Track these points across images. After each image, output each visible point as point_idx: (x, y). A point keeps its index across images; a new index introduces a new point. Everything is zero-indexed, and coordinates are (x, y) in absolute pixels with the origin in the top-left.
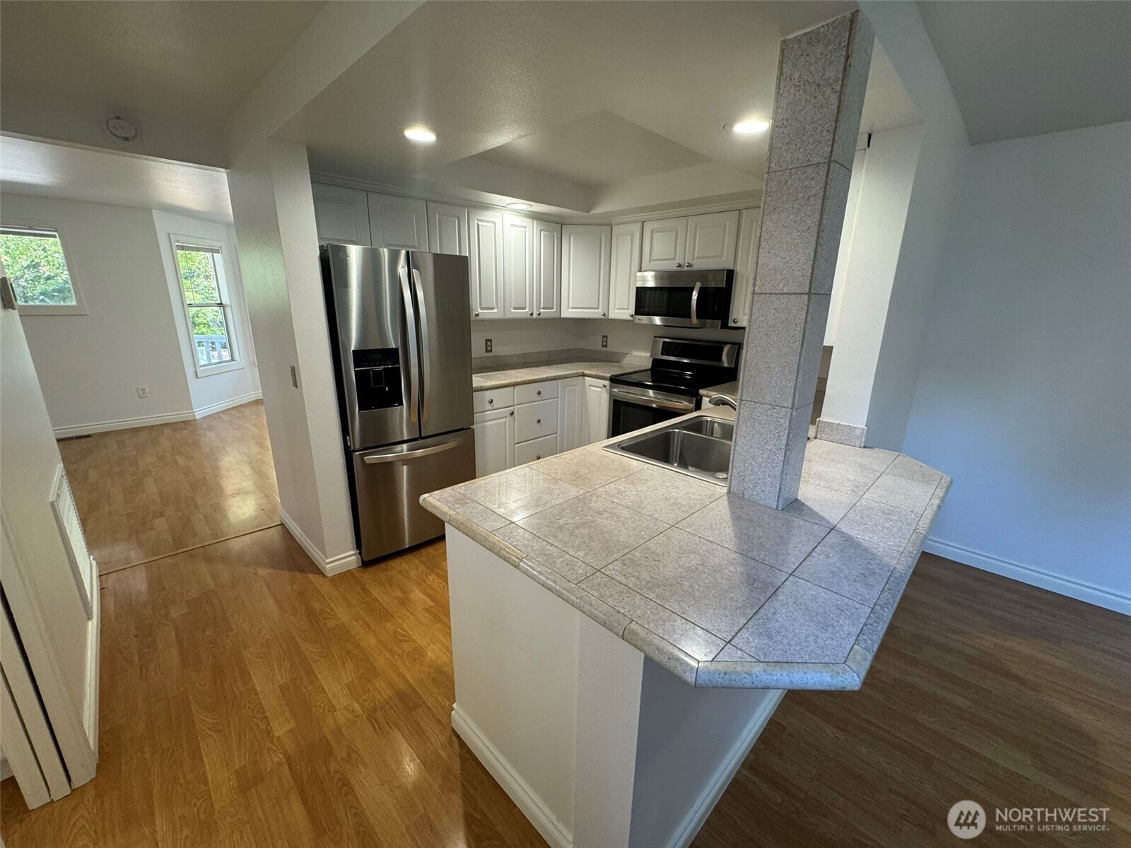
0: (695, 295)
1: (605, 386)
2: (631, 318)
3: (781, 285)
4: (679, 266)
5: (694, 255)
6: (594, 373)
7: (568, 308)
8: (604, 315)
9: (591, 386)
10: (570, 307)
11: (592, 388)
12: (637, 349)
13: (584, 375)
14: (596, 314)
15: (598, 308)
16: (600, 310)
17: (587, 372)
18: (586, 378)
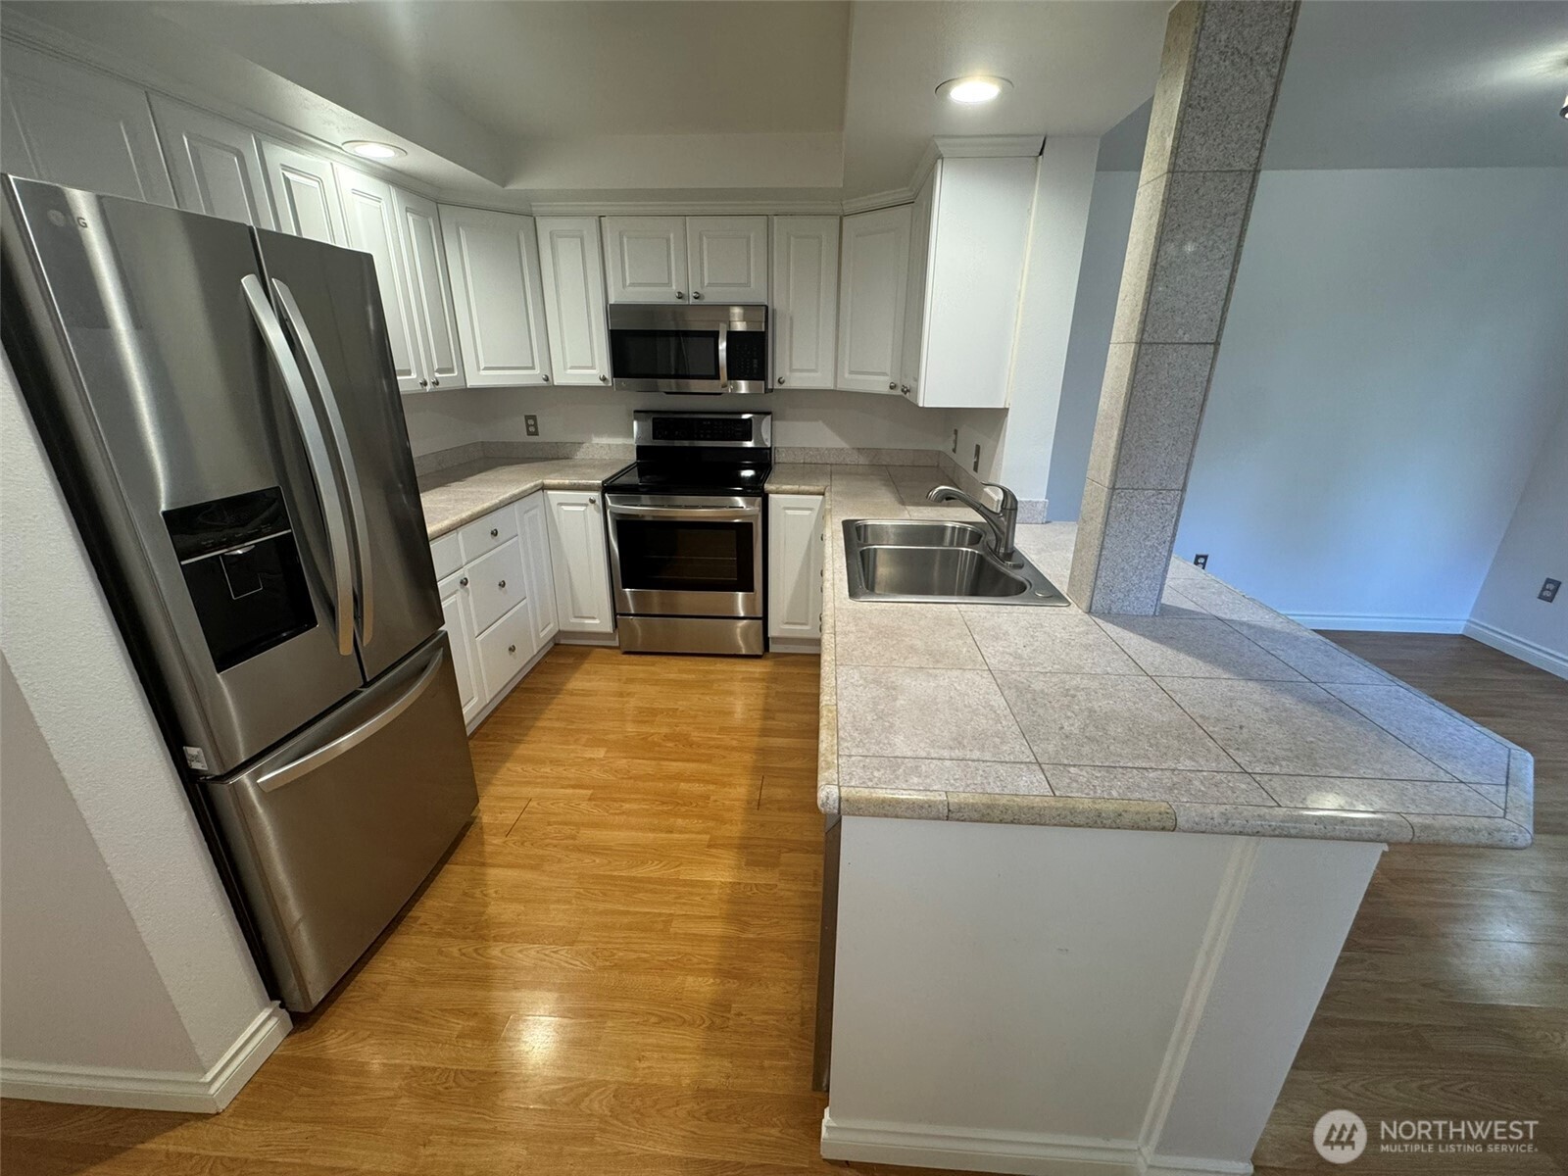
0: (723, 346)
1: (593, 502)
2: (601, 383)
3: (1181, 332)
4: (680, 296)
5: (702, 282)
6: (567, 482)
7: (479, 369)
8: (547, 379)
9: (561, 504)
10: (482, 368)
11: (565, 508)
12: (599, 434)
13: (544, 488)
14: (532, 377)
15: (533, 368)
16: (537, 371)
17: (547, 482)
18: (549, 492)
